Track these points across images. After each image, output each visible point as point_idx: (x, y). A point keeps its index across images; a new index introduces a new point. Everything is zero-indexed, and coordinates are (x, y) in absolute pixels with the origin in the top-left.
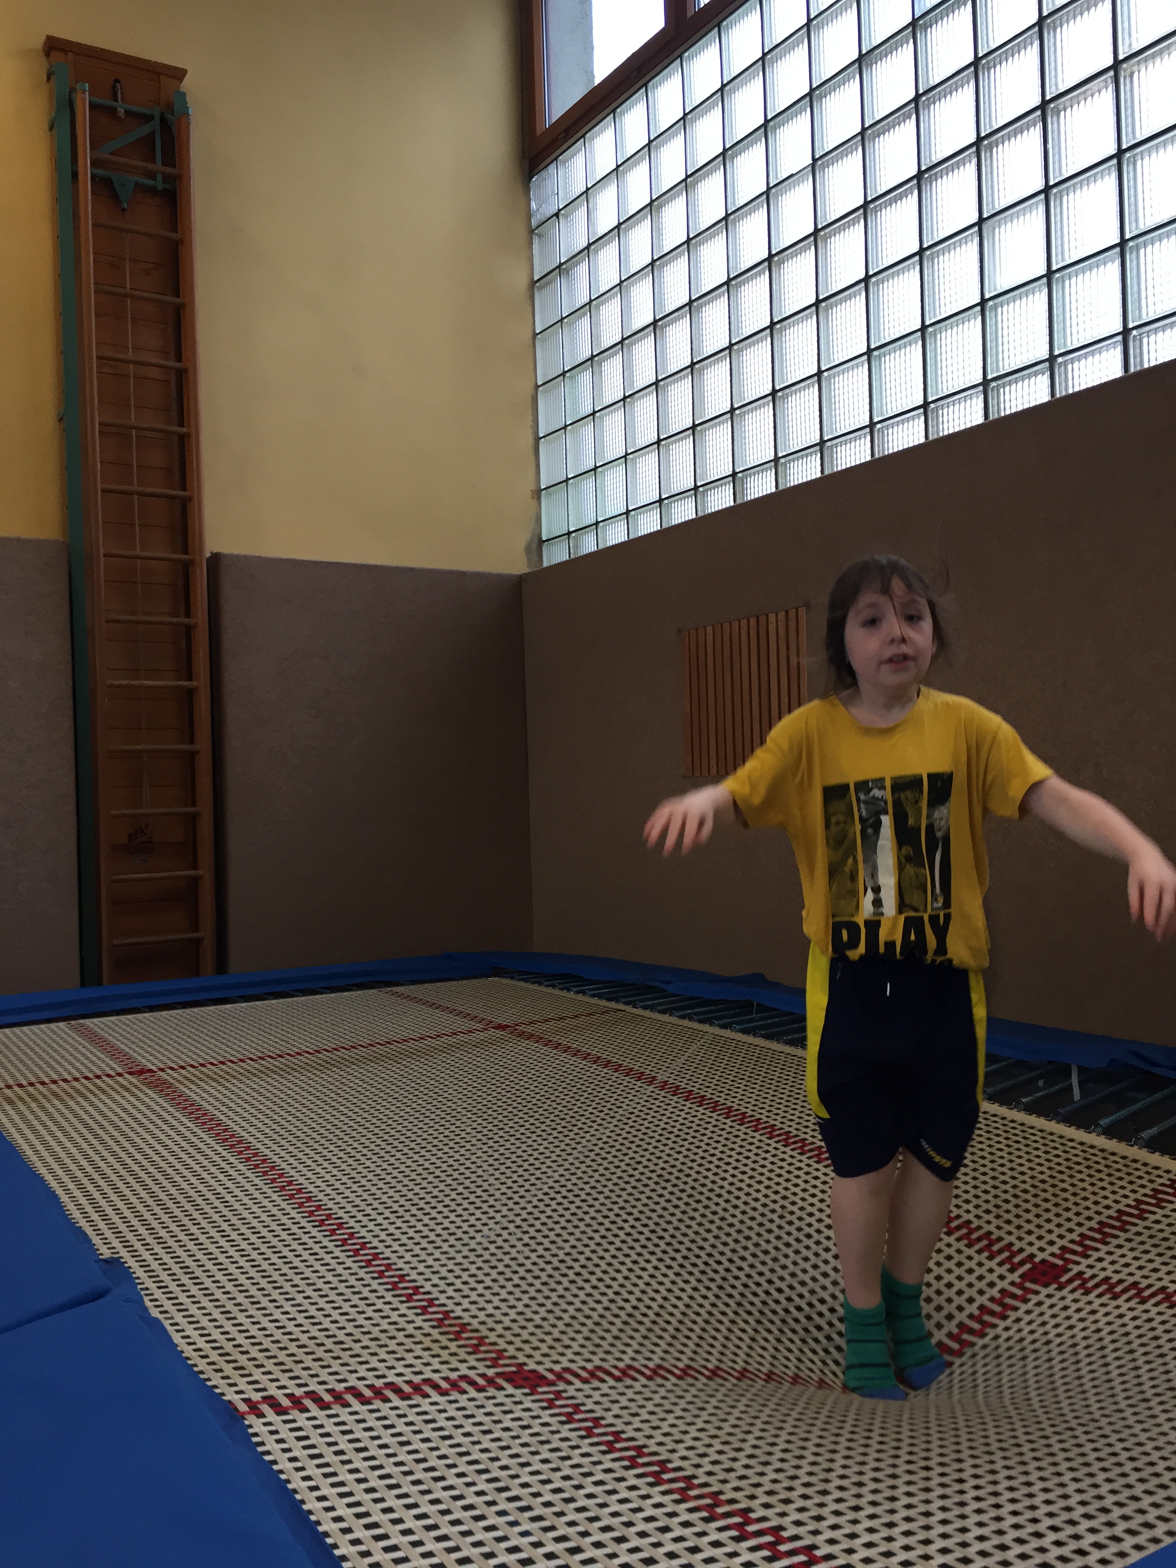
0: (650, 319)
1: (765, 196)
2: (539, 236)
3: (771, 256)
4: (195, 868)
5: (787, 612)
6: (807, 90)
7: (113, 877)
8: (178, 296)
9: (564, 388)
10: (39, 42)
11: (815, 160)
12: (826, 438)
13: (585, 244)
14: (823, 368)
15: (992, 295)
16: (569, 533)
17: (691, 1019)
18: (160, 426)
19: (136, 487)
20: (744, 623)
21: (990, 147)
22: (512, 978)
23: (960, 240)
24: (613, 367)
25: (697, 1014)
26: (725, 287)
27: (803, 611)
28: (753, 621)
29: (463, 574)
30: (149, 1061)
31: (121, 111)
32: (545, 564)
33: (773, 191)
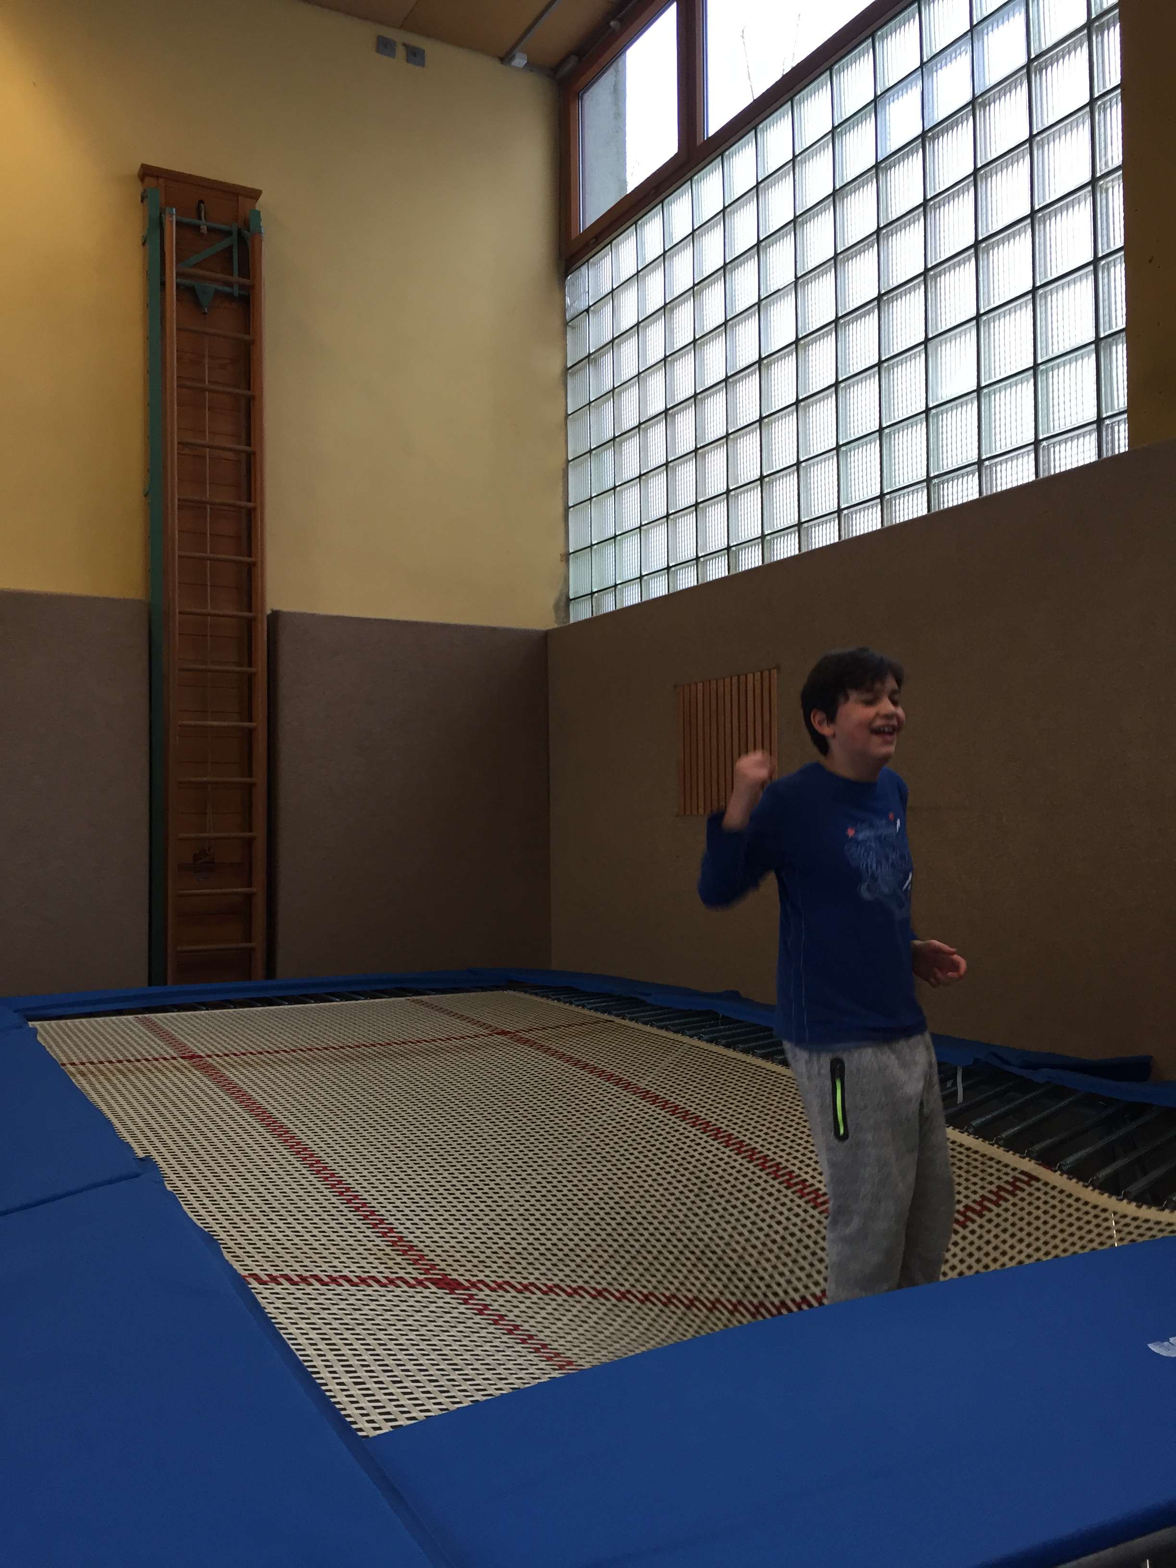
0: (662, 408)
1: (756, 307)
2: (573, 328)
3: (761, 359)
4: (250, 885)
5: (762, 673)
6: (792, 218)
7: (180, 892)
8: (249, 390)
9: (591, 464)
10: (136, 169)
11: (797, 279)
12: (803, 520)
13: (610, 338)
14: (802, 459)
15: (935, 404)
16: (592, 593)
17: (667, 1029)
18: (231, 501)
19: (208, 554)
20: (728, 680)
21: (935, 277)
22: (526, 992)
23: (911, 356)
24: (631, 447)
25: (673, 1025)
26: (724, 384)
27: (774, 672)
28: (735, 679)
29: (494, 630)
30: (199, 1049)
31: (204, 229)
32: (572, 621)
33: (764, 302)
